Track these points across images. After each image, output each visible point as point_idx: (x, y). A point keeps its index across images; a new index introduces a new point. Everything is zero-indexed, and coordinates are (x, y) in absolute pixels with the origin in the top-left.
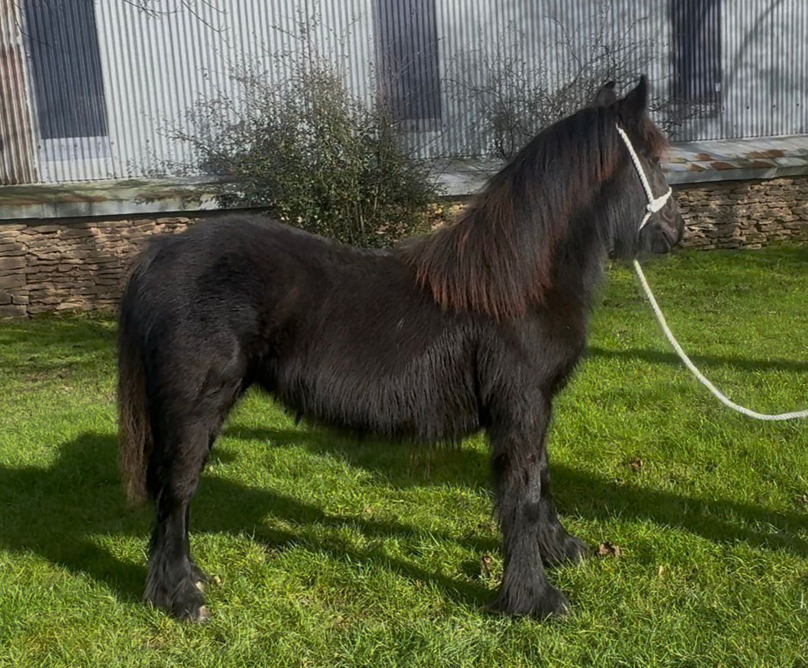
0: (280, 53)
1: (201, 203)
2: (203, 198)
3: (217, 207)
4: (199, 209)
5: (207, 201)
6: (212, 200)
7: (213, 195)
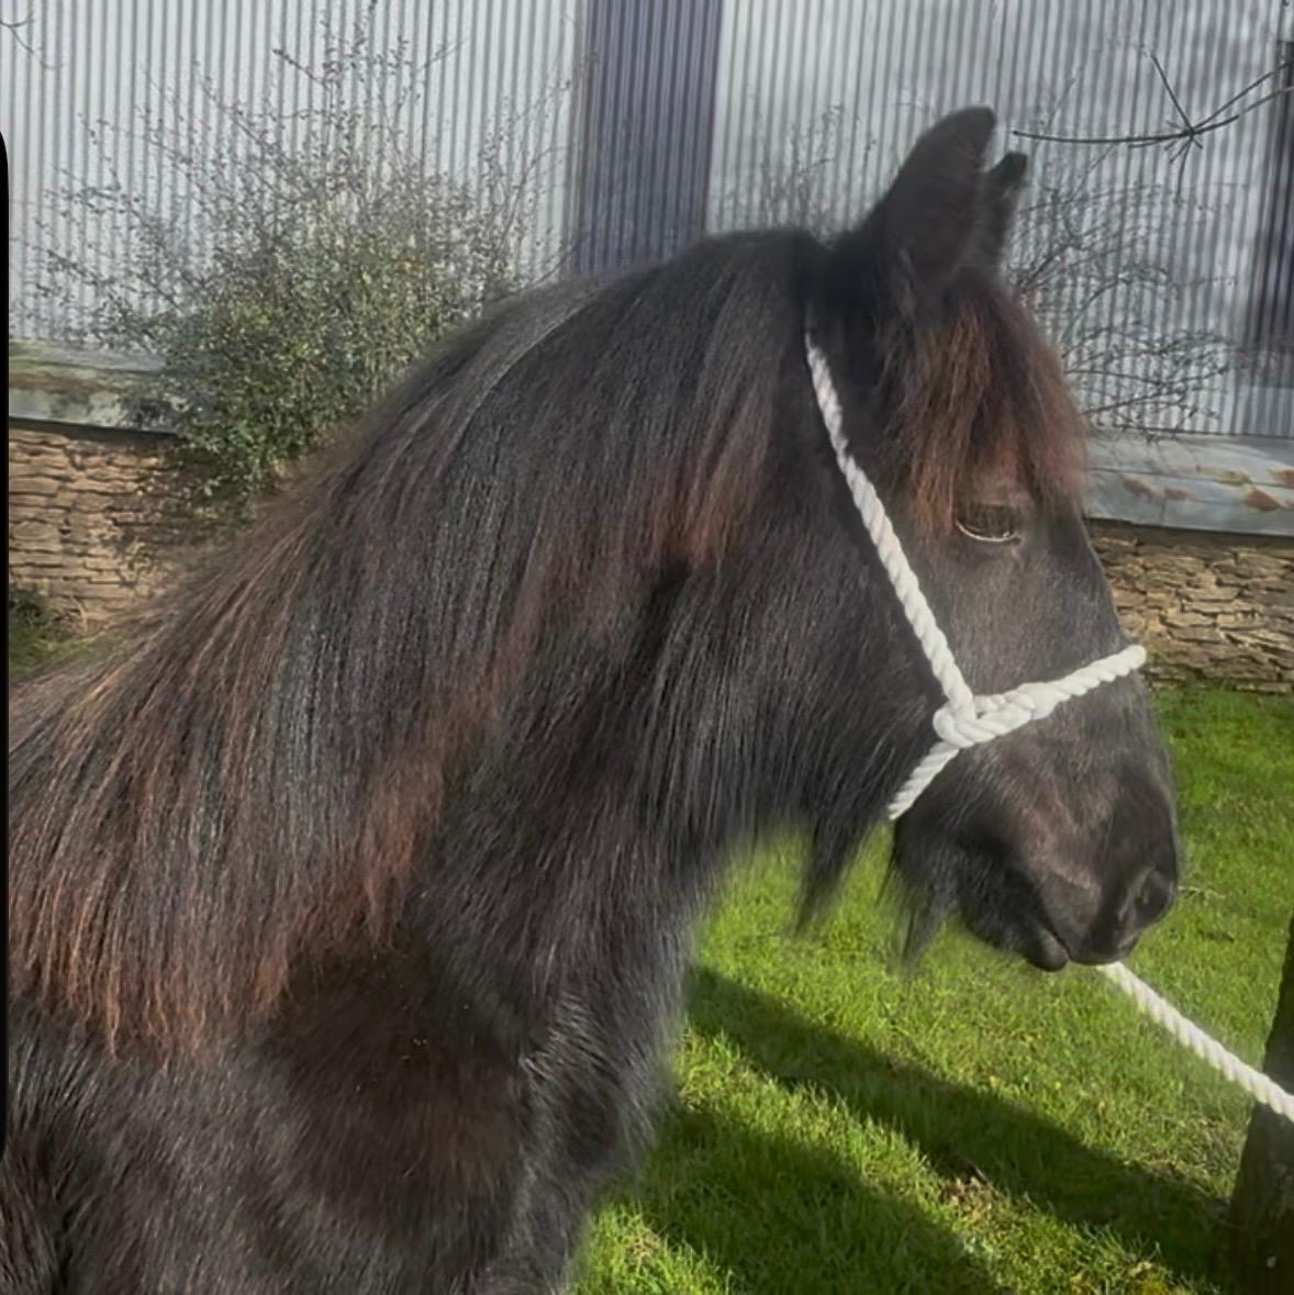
0: (288, 110)
1: (90, 409)
2: (95, 400)
3: (124, 423)
4: (83, 421)
5: (103, 407)
6: (113, 405)
7: (117, 397)
